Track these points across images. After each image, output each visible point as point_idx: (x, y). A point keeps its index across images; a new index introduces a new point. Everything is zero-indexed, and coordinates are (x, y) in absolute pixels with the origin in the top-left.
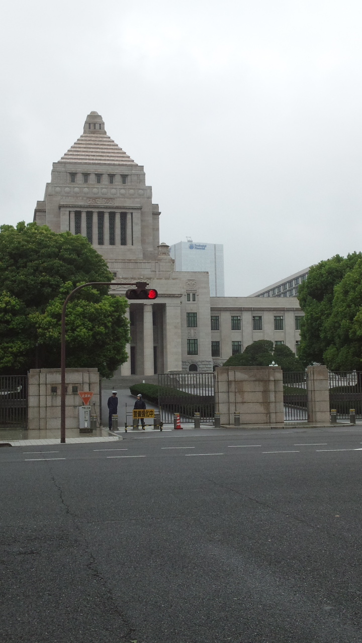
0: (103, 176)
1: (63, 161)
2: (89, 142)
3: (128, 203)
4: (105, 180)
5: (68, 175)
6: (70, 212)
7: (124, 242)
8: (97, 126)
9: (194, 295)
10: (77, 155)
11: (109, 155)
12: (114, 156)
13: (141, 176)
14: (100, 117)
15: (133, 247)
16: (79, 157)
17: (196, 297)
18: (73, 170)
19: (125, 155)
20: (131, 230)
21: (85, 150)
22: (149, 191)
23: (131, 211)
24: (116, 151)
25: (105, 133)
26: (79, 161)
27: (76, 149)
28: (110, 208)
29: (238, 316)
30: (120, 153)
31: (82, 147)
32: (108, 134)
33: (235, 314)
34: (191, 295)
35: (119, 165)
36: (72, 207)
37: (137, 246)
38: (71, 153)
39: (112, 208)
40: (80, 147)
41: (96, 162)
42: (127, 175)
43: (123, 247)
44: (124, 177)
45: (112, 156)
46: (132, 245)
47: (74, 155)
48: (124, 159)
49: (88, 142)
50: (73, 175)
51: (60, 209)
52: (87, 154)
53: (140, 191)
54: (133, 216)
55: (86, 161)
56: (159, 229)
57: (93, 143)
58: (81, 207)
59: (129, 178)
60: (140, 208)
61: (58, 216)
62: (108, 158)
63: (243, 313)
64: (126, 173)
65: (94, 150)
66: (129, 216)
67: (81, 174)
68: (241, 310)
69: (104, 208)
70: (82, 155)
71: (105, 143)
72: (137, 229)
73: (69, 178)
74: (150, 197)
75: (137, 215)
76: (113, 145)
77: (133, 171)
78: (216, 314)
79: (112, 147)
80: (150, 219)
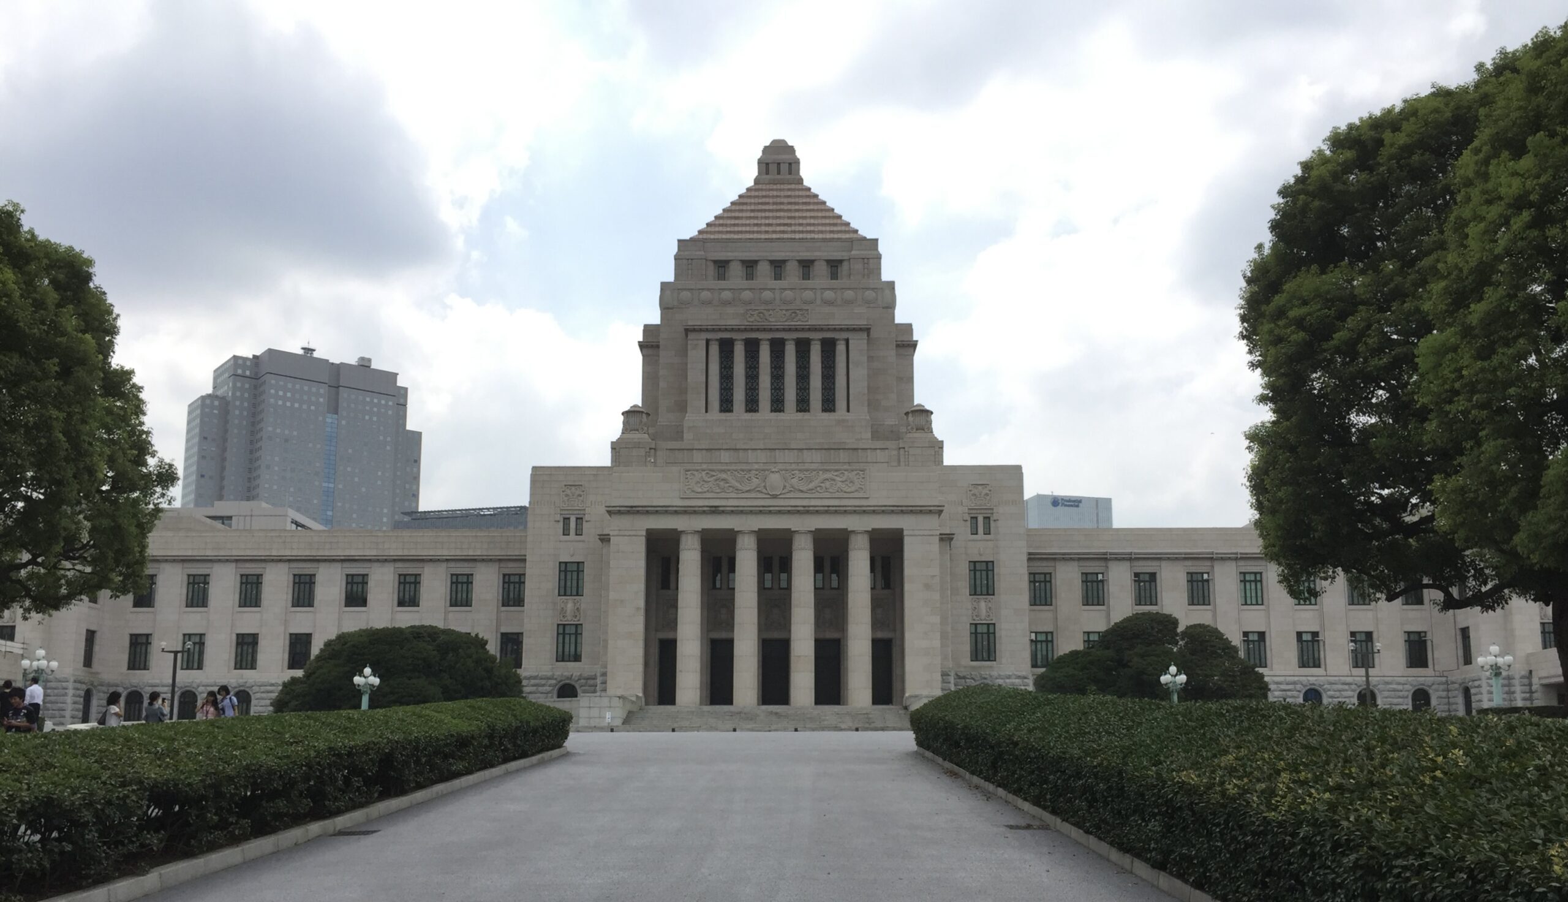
0: (788, 264)
1: (701, 237)
2: (764, 200)
3: (840, 317)
4: (792, 270)
5: (711, 266)
6: (708, 341)
7: (829, 405)
8: (784, 168)
9: (987, 519)
10: (734, 225)
11: (804, 222)
12: (814, 225)
13: (871, 261)
14: (791, 150)
15: (850, 416)
16: (736, 229)
17: (992, 524)
18: (722, 256)
19: (839, 221)
20: (845, 378)
21: (752, 214)
22: (887, 292)
23: (845, 335)
24: (820, 214)
25: (800, 181)
26: (736, 236)
27: (733, 214)
28: (796, 330)
29: (1097, 574)
30: (829, 217)
31: (747, 211)
32: (806, 183)
33: (1092, 567)
34: (980, 519)
35: (824, 240)
36: (713, 330)
37: (860, 413)
38: (721, 222)
39: (803, 330)
40: (742, 211)
41: (774, 236)
42: (841, 261)
43: (826, 415)
44: (834, 266)
45: (810, 225)
46: (848, 411)
47: (726, 225)
48: (835, 229)
49: (760, 201)
50: (722, 266)
51: (687, 336)
52: (756, 222)
53: (868, 293)
54: (850, 348)
55: (751, 236)
56: (912, 378)
57: (771, 200)
58: (732, 330)
59: (845, 265)
60: (868, 330)
61: (684, 352)
62: (801, 228)
63: (1111, 564)
64: (836, 255)
65: (771, 214)
66: (841, 348)
67: (739, 263)
68: (1105, 558)
69: (784, 330)
70: (746, 225)
71: (797, 200)
72: (859, 374)
73: (711, 269)
74: (891, 306)
75: (858, 343)
76: (815, 203)
77: (853, 252)
78: (1042, 567)
79: (811, 207)
80: (891, 354)
